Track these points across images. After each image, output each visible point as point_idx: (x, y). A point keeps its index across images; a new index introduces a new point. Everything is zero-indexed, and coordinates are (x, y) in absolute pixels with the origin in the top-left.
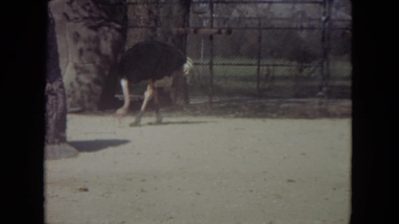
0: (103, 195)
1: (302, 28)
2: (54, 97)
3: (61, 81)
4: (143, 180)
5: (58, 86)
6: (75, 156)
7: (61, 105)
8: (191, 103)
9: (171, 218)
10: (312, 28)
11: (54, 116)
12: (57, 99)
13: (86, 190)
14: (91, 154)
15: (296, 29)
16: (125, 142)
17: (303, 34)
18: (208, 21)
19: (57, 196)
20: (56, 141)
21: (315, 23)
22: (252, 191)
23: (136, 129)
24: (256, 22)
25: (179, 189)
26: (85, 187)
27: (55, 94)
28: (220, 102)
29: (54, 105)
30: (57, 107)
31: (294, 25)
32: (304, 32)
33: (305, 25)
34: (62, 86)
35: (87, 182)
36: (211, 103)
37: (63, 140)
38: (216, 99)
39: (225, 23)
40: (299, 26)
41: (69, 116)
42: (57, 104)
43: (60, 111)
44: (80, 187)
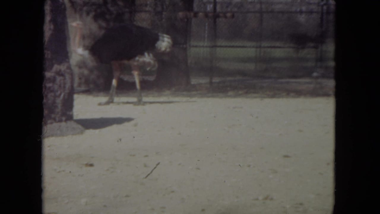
0: (108, 170)
1: (301, 12)
2: (62, 78)
3: (69, 62)
4: (146, 156)
5: (65, 67)
6: (82, 133)
7: (68, 85)
8: (192, 83)
9: (173, 192)
10: (311, 12)
11: (62, 95)
12: (65, 79)
13: (91, 165)
14: (97, 131)
15: (296, 12)
16: (129, 120)
17: (302, 18)
18: (212, 6)
19: (64, 171)
20: (64, 119)
21: (314, 7)
22: (249, 166)
23: (140, 108)
24: (258, 6)
25: (180, 164)
26: (91, 163)
27: (62, 75)
28: (219, 83)
29: (62, 86)
30: (64, 87)
31: (294, 9)
32: (303, 16)
33: (304, 8)
34: (69, 68)
35: (92, 157)
36: (211, 83)
37: (70, 118)
38: (216, 80)
39: (227, 7)
40: (298, 10)
41: (76, 96)
42: (65, 84)
43: (67, 91)
44: (85, 163)
